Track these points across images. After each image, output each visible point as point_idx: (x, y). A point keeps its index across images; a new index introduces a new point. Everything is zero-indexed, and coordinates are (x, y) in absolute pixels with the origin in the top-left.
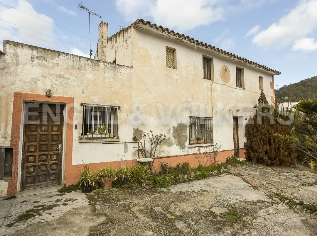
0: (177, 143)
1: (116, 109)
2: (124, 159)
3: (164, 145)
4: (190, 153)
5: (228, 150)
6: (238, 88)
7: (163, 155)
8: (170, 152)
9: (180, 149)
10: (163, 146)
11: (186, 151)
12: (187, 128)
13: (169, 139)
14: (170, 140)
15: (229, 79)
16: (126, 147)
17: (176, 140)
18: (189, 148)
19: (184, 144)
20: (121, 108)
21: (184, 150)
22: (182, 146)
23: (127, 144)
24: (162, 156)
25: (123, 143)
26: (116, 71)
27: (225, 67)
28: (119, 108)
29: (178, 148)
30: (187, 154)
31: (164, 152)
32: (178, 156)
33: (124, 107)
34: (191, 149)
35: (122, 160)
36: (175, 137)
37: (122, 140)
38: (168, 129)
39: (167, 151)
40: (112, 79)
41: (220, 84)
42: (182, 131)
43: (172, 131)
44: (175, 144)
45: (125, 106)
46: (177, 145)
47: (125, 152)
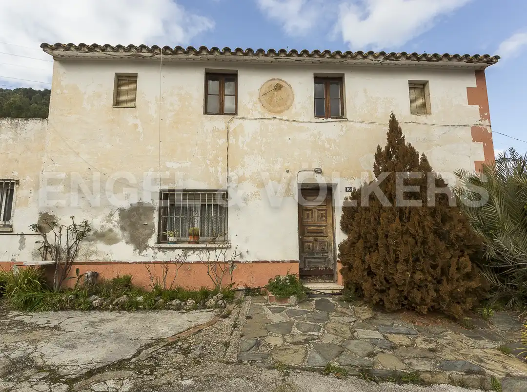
0: (128, 240)
1: (13, 184)
2: (17, 260)
3: (98, 241)
4: (158, 260)
5: (278, 262)
6: (321, 120)
7: (93, 258)
8: (110, 255)
9: (135, 250)
10: (96, 243)
11: (148, 255)
12: (155, 211)
13: (111, 230)
14: (112, 234)
15: (288, 104)
16: (22, 242)
17: (127, 234)
18: (157, 251)
19: (145, 241)
20: (20, 181)
21: (144, 252)
22: (140, 245)
23: (25, 236)
24: (92, 260)
25: (17, 235)
26: (19, 129)
27: (277, 82)
28: (18, 182)
29: (131, 247)
30: (152, 260)
31: (96, 253)
32: (128, 263)
33: (26, 180)
34: (164, 252)
35: (15, 261)
36: (123, 228)
37: (17, 229)
38: (108, 213)
39: (105, 252)
40: (11, 142)
41: (256, 119)
42: (142, 217)
43: (116, 217)
44: (123, 240)
45: (28, 178)
46: (127, 243)
47: (21, 248)
